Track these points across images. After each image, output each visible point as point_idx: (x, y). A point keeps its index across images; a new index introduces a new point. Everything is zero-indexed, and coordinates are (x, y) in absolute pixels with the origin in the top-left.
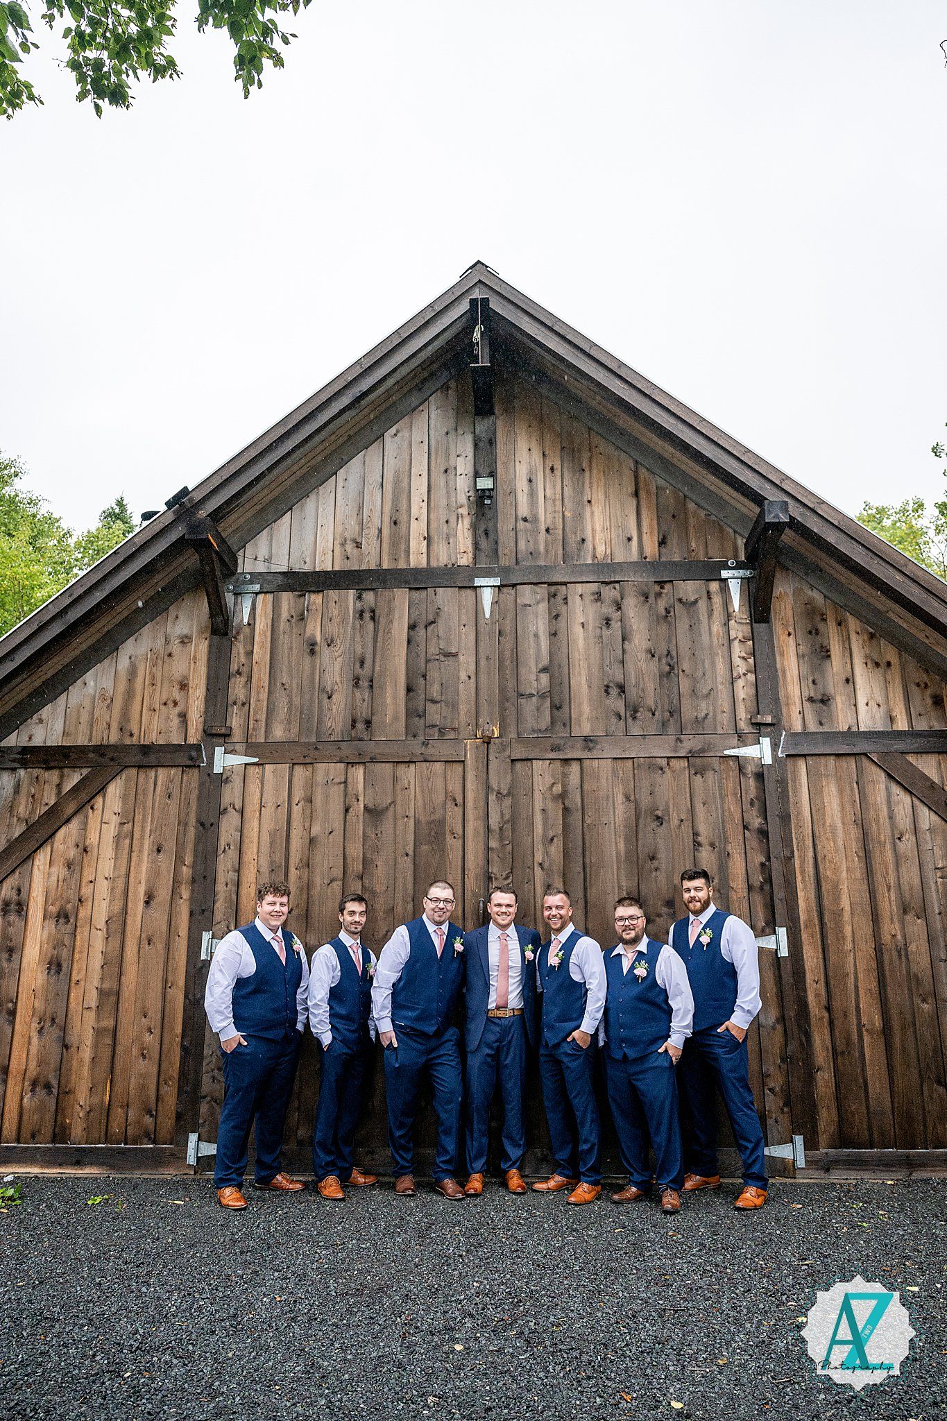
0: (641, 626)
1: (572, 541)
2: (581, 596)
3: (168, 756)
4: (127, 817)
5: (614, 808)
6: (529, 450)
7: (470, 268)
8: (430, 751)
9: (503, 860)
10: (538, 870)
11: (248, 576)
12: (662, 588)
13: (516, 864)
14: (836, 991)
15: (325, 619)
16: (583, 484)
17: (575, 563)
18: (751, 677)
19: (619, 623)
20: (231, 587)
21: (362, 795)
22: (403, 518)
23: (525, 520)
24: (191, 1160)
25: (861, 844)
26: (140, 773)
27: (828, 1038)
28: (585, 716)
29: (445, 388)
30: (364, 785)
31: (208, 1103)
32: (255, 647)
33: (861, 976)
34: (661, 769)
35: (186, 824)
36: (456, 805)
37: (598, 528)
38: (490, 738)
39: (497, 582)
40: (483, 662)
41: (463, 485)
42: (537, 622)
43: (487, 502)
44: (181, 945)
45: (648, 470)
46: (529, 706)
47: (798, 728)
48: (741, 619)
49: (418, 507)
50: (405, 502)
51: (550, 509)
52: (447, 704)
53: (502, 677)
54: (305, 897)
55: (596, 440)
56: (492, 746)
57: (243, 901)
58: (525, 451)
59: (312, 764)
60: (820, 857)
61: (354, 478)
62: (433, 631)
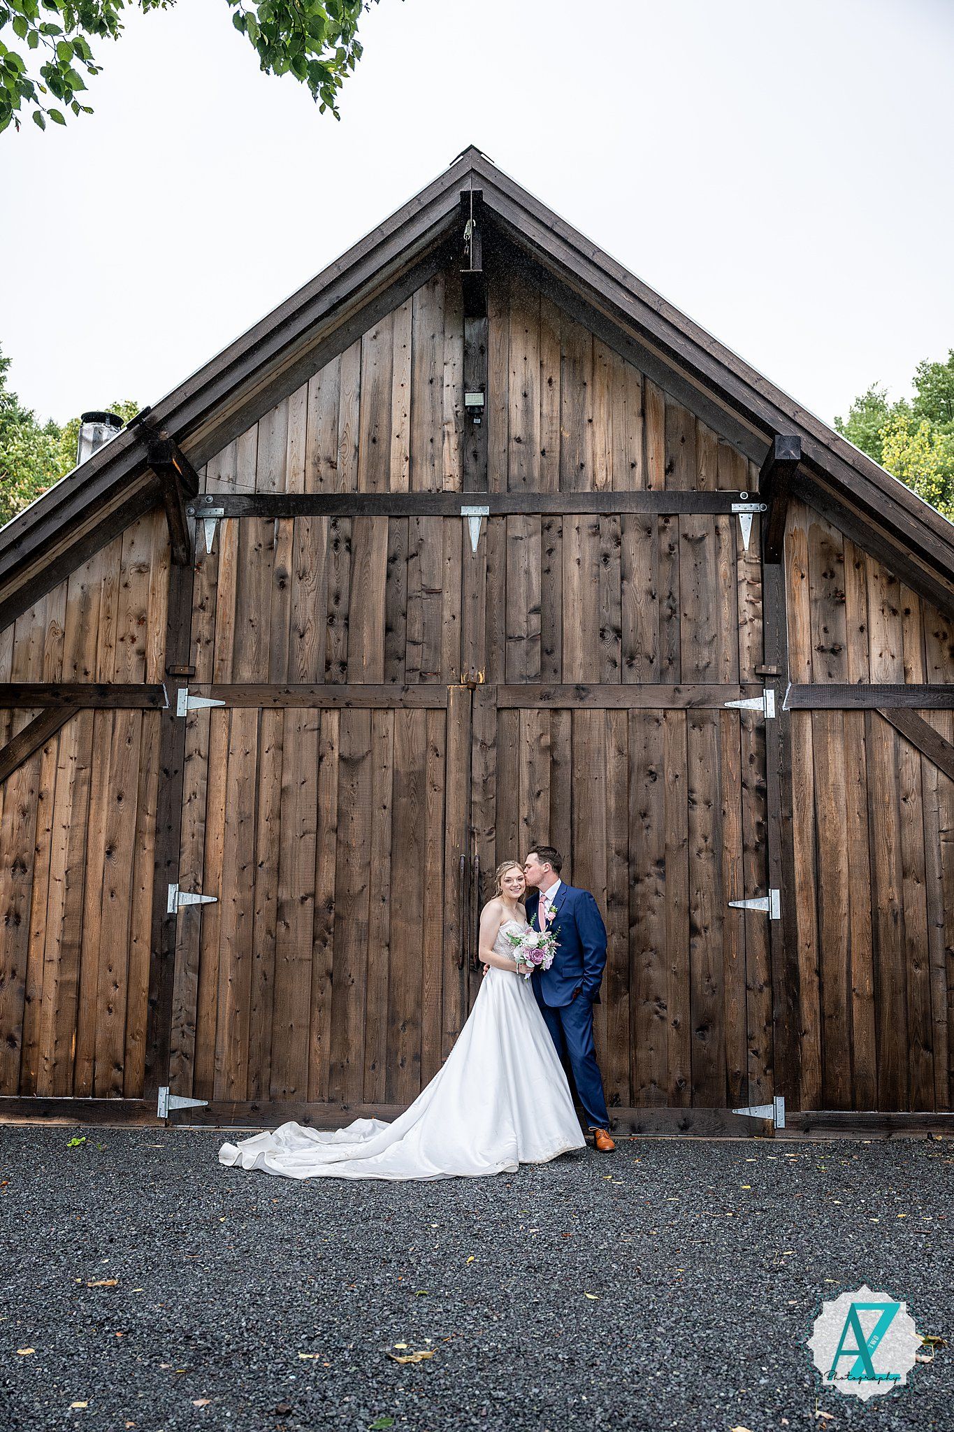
0: (642, 565)
1: (571, 465)
2: (577, 529)
3: (127, 697)
4: (84, 763)
5: (606, 763)
6: (525, 359)
7: (462, 154)
8: (410, 697)
9: (486, 815)
10: (523, 826)
11: (211, 498)
12: (667, 521)
13: (500, 819)
14: (828, 956)
15: (297, 550)
16: (584, 399)
17: (572, 491)
18: (758, 623)
19: (618, 561)
20: (192, 511)
21: (337, 742)
22: (383, 435)
24: (162, 1113)
25: (863, 804)
26: (97, 715)
27: (816, 1002)
28: (578, 662)
29: (431, 283)
30: (339, 732)
31: (177, 1057)
32: (220, 578)
33: (855, 940)
34: (657, 721)
35: (148, 771)
36: (437, 755)
37: (599, 452)
38: (475, 684)
39: (485, 511)
40: (469, 601)
41: (450, 397)
42: (529, 558)
43: (477, 421)
44: (146, 897)
45: (657, 386)
46: (518, 650)
47: (805, 679)
48: (752, 558)
49: (400, 423)
50: (384, 416)
51: (546, 426)
52: (429, 646)
53: (490, 619)
54: (276, 850)
55: (601, 349)
56: (476, 693)
57: (212, 853)
58: (520, 360)
59: (283, 708)
60: (819, 819)
61: (328, 387)
62: (415, 565)
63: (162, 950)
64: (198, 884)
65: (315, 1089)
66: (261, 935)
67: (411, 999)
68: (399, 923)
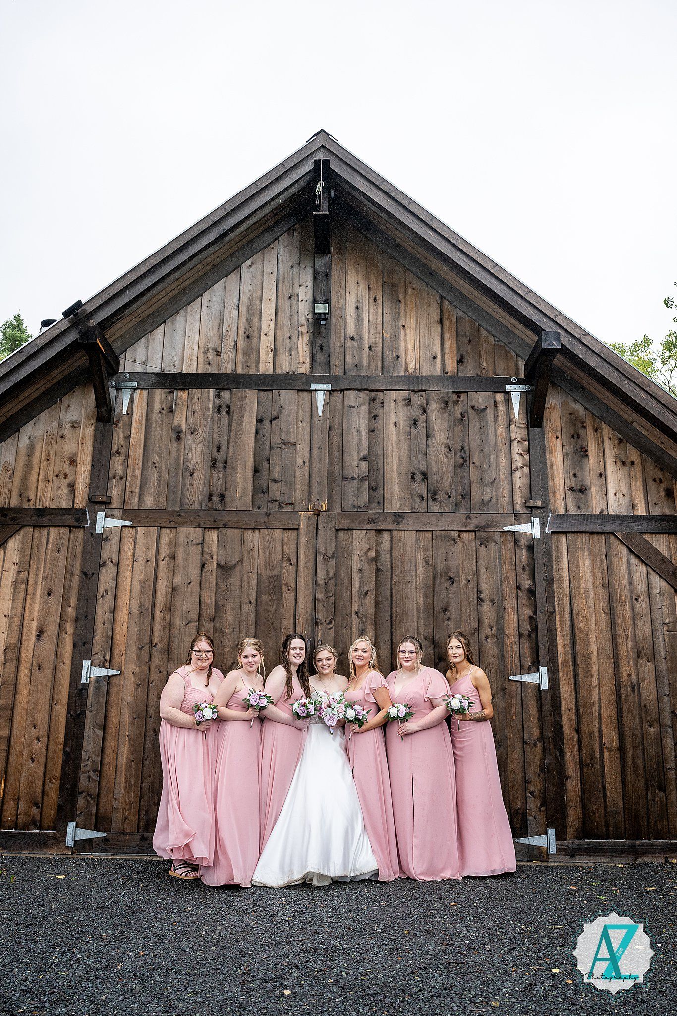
0: (442, 427)
1: (390, 357)
2: (395, 401)
3: (59, 518)
4: (23, 567)
5: (416, 570)
6: (358, 283)
7: (316, 135)
8: (271, 520)
9: (327, 609)
10: (354, 617)
11: (128, 375)
12: (459, 397)
13: (337, 612)
14: (584, 718)
15: (189, 414)
16: (399, 310)
17: (391, 374)
18: (526, 470)
19: (424, 424)
20: (114, 384)
21: (216, 554)
22: (255, 333)
24: (70, 843)
25: (607, 603)
26: (35, 532)
27: (576, 753)
28: (396, 496)
29: (291, 231)
30: (218, 546)
31: (84, 797)
32: (132, 432)
33: (603, 705)
34: (454, 540)
35: (72, 574)
36: (291, 564)
37: (410, 348)
38: (320, 511)
39: (328, 387)
40: (315, 451)
41: (303, 308)
42: (360, 421)
43: (323, 323)
44: (66, 670)
45: (451, 303)
46: (351, 487)
47: (562, 511)
48: (520, 423)
49: (267, 325)
50: (256, 320)
51: (372, 331)
52: (286, 483)
53: (330, 464)
54: (167, 634)
55: (411, 277)
56: (320, 518)
57: (117, 636)
58: (354, 284)
59: (176, 528)
60: (575, 613)
61: (216, 300)
62: (276, 425)
63: (76, 712)
64: (106, 661)
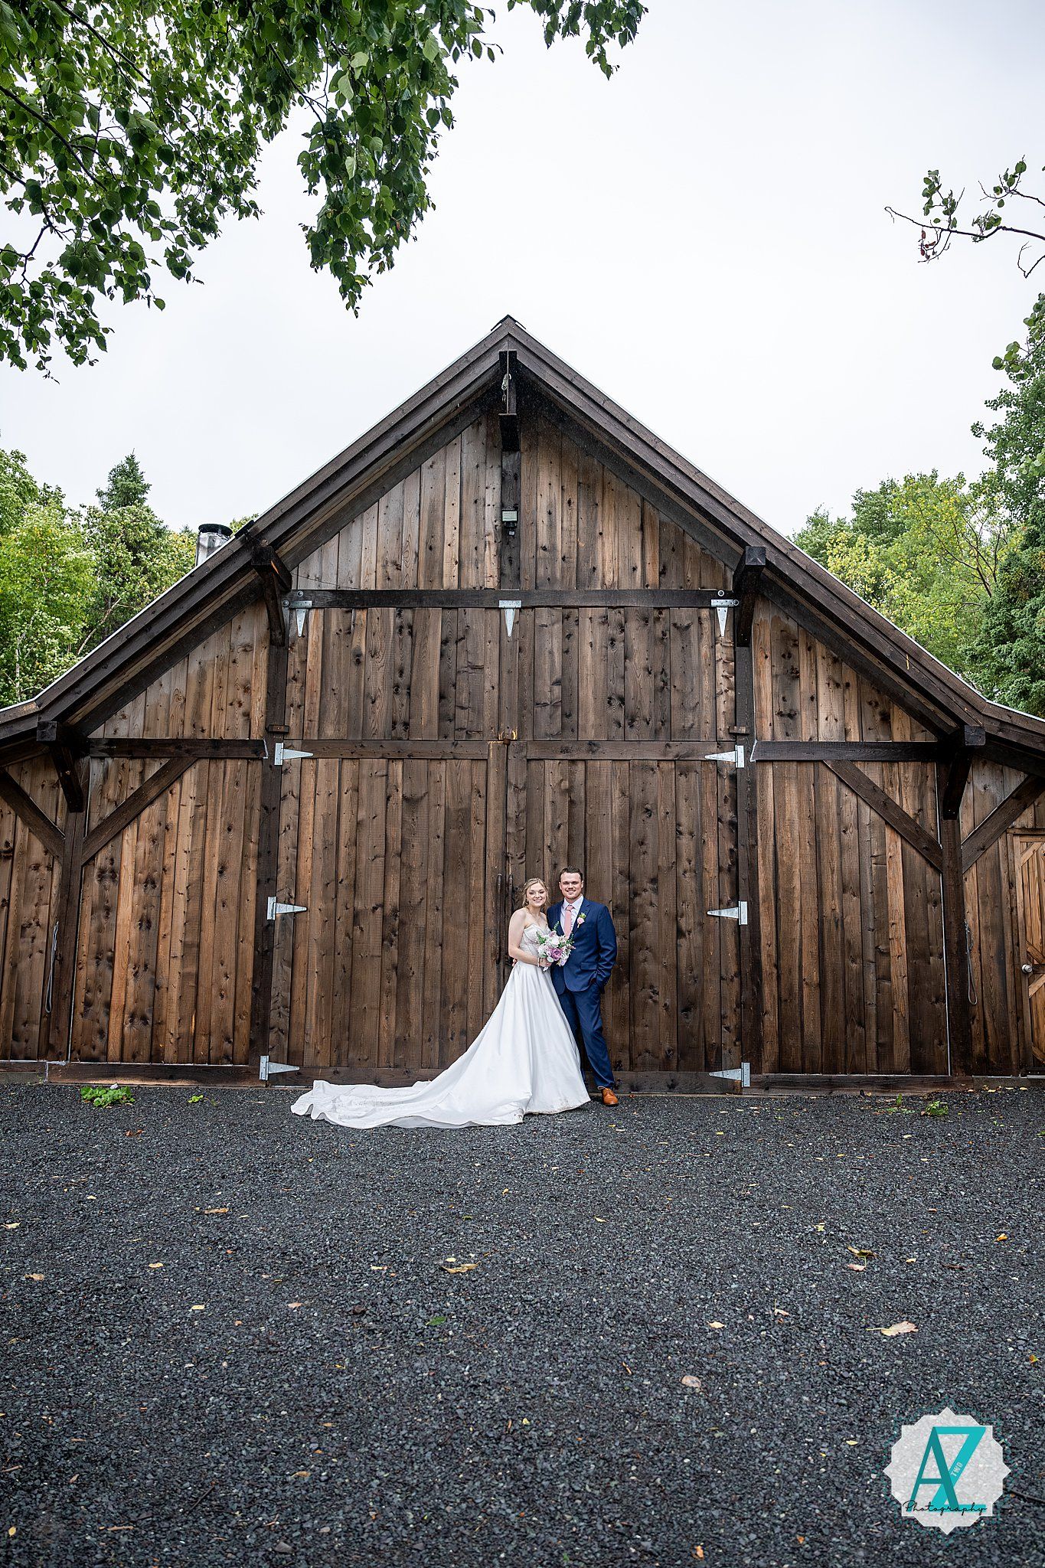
0: (641, 647)
1: (585, 568)
2: (590, 618)
3: (236, 749)
4: (201, 802)
5: (612, 802)
6: (550, 484)
7: (501, 322)
8: (459, 750)
9: (518, 843)
10: (547, 852)
11: (301, 593)
12: (661, 613)
13: (529, 846)
14: (784, 953)
15: (369, 634)
16: (596, 517)
17: (586, 589)
18: (731, 693)
19: (622, 644)
20: (287, 603)
21: (401, 786)
22: (437, 544)
23: (544, 549)
24: (263, 1076)
25: (813, 835)
26: (211, 764)
27: (775, 989)
28: (591, 723)
29: (475, 425)
30: (403, 778)
31: (275, 1032)
32: (309, 656)
33: (805, 941)
34: (652, 770)
35: (252, 808)
36: (480, 796)
37: (608, 558)
38: (509, 740)
39: (518, 604)
40: (505, 675)
41: (490, 514)
42: (553, 642)
43: (512, 532)
44: (250, 907)
45: (652, 505)
47: (768, 737)
48: (726, 642)
49: (451, 534)
50: (439, 529)
51: (566, 539)
52: (474, 710)
53: (521, 690)
54: (353, 870)
55: (610, 477)
56: (511, 747)
57: (302, 872)
58: (546, 486)
59: (359, 759)
60: (778, 847)
61: (394, 506)
62: (463, 646)
63: (262, 948)
64: (291, 897)
65: (383, 1058)
66: (341, 937)
67: (459, 986)
68: (450, 928)
